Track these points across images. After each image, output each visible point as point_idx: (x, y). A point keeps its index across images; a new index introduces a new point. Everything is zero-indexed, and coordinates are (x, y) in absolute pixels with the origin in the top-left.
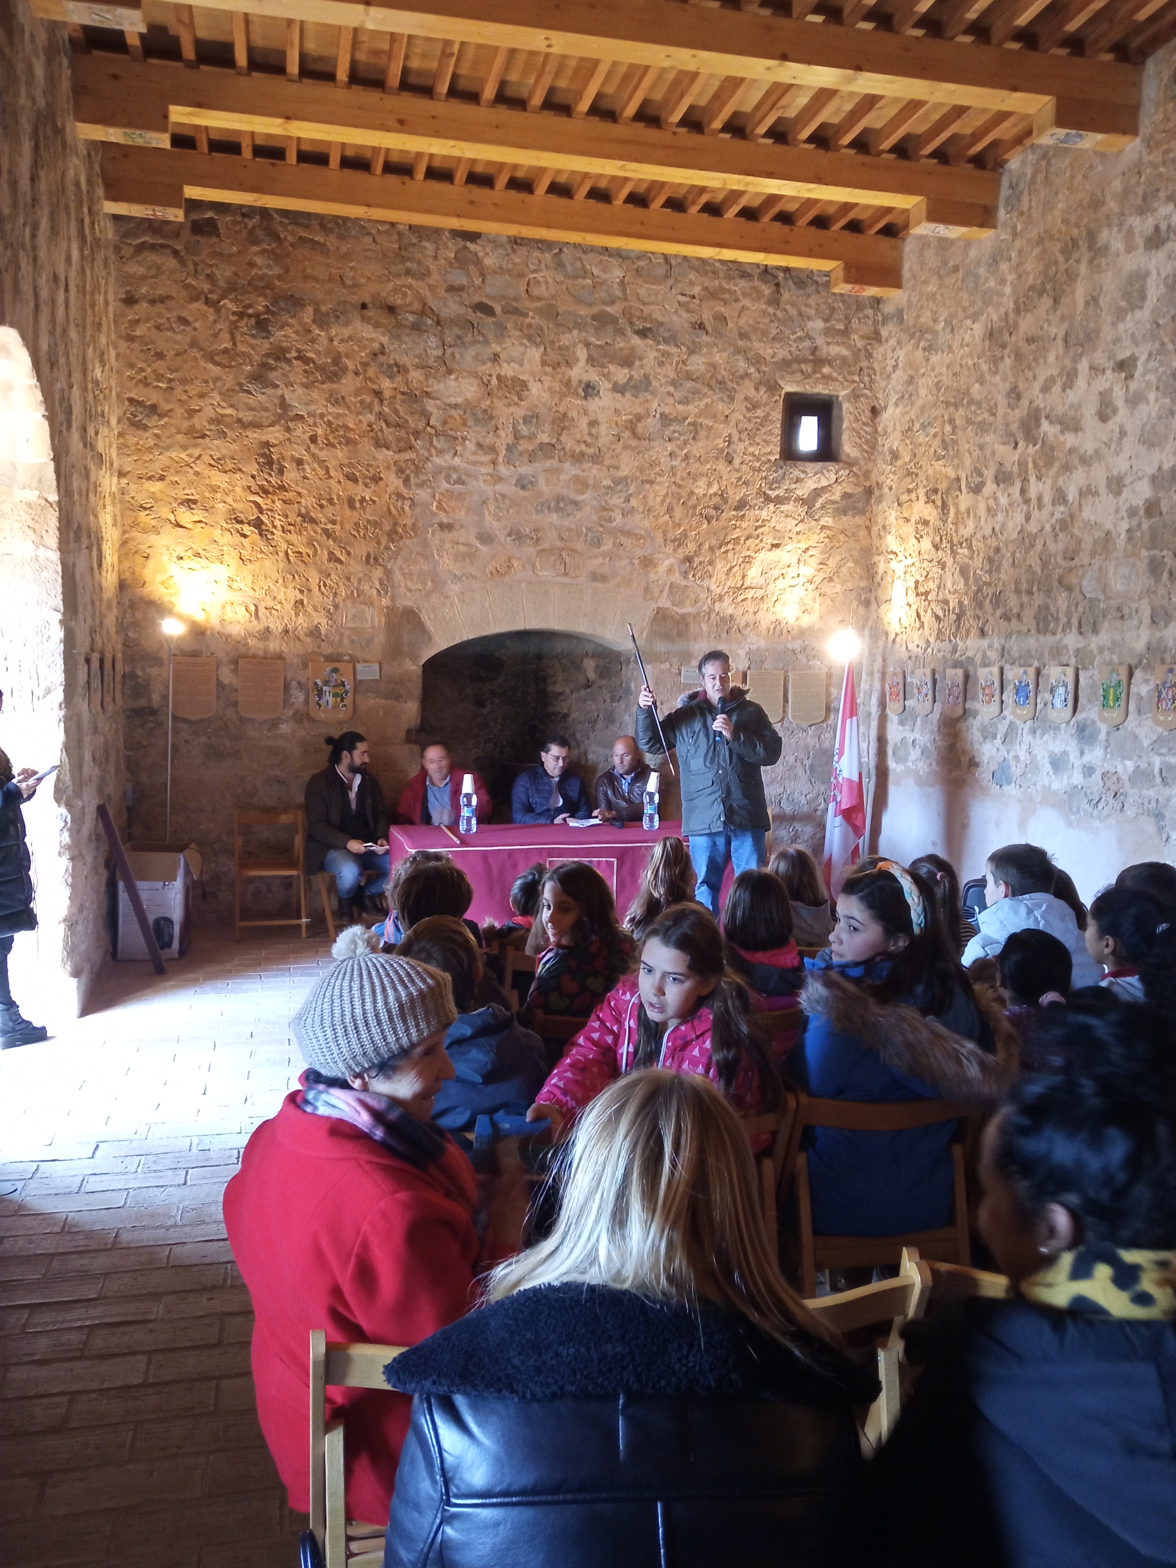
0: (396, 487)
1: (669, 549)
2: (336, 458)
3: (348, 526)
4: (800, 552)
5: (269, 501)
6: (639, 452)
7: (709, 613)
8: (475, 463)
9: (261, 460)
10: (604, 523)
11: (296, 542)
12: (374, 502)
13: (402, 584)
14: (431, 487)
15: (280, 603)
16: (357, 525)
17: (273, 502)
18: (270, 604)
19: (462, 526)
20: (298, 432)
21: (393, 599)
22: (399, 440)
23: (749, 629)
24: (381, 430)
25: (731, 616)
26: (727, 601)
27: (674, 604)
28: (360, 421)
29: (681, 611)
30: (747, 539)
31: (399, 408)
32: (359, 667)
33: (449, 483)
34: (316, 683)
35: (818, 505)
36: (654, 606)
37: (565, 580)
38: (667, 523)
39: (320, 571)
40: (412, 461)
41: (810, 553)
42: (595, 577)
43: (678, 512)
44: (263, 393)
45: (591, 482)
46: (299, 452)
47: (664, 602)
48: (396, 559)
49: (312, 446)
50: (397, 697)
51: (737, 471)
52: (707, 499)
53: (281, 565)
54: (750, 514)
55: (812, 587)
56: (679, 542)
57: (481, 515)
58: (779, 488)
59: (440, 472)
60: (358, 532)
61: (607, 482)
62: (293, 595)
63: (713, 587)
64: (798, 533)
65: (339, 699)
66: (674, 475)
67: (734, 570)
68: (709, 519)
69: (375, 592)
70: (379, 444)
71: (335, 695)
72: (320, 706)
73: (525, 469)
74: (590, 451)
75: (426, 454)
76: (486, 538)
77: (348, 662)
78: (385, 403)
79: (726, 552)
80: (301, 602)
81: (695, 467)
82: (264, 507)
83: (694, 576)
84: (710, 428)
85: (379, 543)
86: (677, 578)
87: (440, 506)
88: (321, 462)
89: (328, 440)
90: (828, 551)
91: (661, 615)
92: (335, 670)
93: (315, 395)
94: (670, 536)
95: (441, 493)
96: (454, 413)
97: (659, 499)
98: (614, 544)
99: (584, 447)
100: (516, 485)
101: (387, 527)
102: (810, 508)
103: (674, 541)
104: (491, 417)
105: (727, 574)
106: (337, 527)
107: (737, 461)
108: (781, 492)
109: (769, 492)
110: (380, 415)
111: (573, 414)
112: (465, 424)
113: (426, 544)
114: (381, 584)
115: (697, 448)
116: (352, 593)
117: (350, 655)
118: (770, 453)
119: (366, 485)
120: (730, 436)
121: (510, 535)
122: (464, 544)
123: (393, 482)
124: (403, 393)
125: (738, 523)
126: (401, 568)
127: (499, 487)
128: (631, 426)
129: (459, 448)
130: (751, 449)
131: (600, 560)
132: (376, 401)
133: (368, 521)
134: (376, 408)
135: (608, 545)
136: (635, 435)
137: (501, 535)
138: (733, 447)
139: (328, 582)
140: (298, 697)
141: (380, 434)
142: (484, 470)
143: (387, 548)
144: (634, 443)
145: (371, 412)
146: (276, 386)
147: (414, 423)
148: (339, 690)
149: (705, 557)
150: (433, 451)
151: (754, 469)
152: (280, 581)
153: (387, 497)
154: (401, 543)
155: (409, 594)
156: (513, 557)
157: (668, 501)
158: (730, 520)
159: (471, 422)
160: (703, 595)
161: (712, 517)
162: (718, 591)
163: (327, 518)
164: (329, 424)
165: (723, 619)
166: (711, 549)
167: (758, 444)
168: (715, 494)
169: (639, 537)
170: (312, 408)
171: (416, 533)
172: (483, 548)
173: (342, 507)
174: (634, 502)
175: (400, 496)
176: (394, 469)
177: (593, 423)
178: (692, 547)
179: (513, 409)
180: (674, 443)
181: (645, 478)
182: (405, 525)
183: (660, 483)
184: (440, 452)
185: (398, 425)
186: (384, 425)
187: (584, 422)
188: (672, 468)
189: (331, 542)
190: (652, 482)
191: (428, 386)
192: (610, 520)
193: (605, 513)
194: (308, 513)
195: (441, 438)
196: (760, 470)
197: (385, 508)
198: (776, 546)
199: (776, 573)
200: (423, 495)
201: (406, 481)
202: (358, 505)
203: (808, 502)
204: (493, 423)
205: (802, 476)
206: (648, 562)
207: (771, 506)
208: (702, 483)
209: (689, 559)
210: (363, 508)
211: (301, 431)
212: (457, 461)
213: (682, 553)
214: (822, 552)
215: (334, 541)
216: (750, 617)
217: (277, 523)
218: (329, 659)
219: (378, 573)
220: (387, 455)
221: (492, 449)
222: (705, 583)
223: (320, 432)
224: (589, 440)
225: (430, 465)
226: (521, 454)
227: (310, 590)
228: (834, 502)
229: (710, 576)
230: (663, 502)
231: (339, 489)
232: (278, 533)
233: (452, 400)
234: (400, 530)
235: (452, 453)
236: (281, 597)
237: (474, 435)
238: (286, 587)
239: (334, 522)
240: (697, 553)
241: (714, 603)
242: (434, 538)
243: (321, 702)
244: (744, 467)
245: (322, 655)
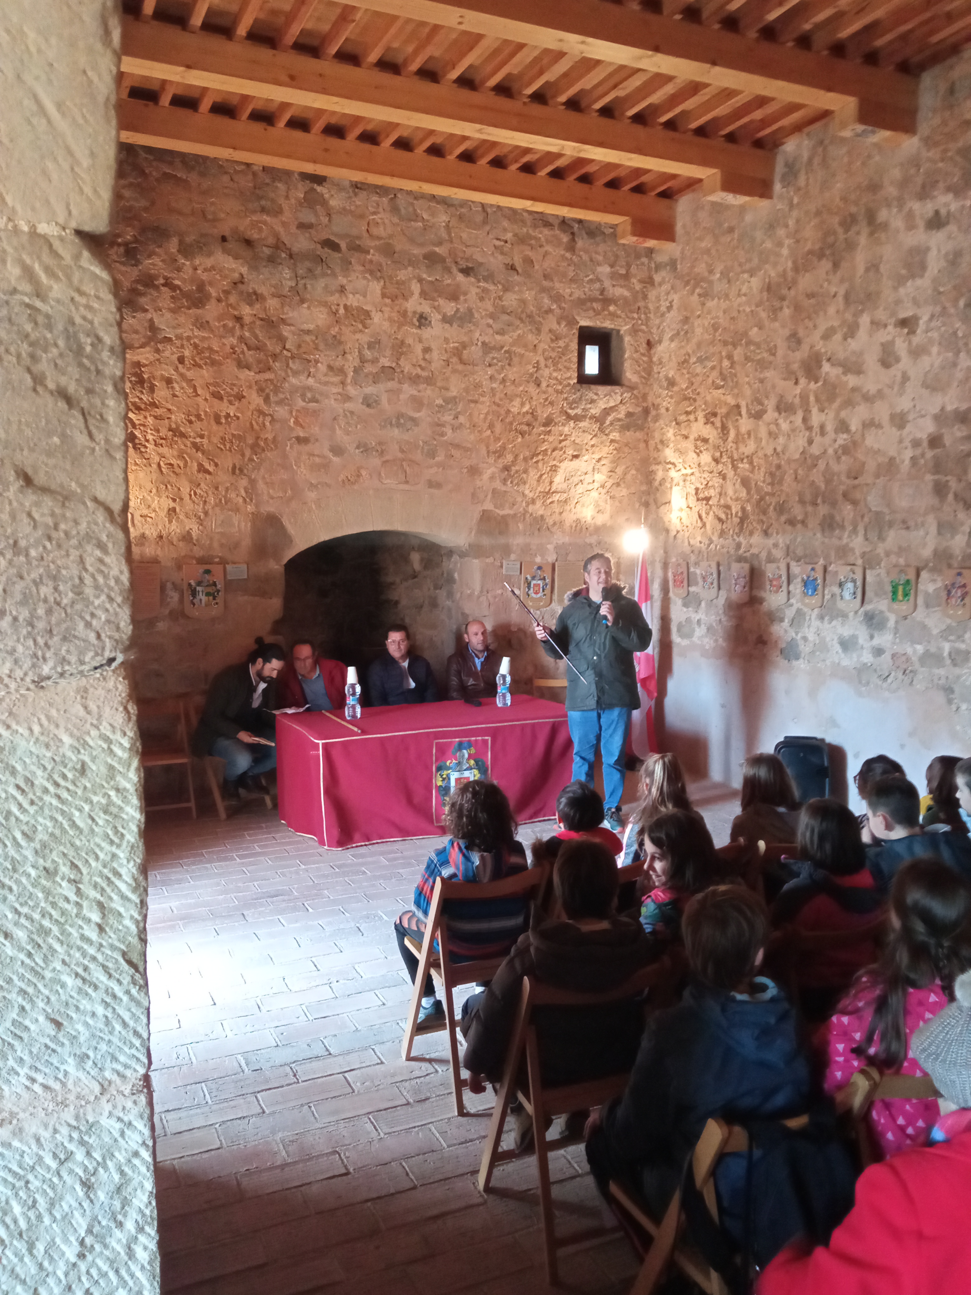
0: (258, 405)
1: (491, 460)
2: (202, 377)
3: (215, 440)
4: (594, 461)
5: (141, 417)
6: (465, 376)
7: (524, 515)
8: (326, 383)
9: (133, 379)
10: (437, 437)
11: (168, 455)
12: (238, 418)
13: (265, 492)
14: (289, 405)
15: (154, 511)
16: (223, 439)
17: (145, 417)
18: (145, 512)
19: (317, 440)
20: (167, 354)
21: (257, 506)
22: (259, 362)
23: (556, 527)
24: (243, 352)
25: (542, 516)
26: (539, 503)
27: (496, 507)
28: (224, 344)
29: (501, 513)
30: (554, 450)
31: (258, 332)
32: (229, 567)
33: (304, 401)
34: (190, 585)
35: (608, 422)
36: (480, 508)
37: (406, 487)
38: (489, 437)
39: (191, 482)
40: (271, 381)
41: (602, 462)
42: (431, 484)
43: (498, 427)
44: (134, 317)
45: (426, 402)
46: (168, 372)
47: (488, 505)
48: (259, 469)
49: (180, 366)
50: (263, 594)
51: (544, 392)
52: (520, 417)
53: (154, 476)
54: (555, 430)
55: (604, 491)
56: (500, 454)
57: (333, 430)
58: (577, 407)
59: (297, 391)
60: (225, 445)
61: (439, 401)
62: (167, 503)
63: (527, 492)
64: (593, 446)
65: (211, 598)
66: (494, 395)
67: (544, 477)
68: (522, 434)
69: (241, 500)
70: (242, 365)
71: (208, 594)
72: (194, 604)
73: (369, 390)
74: (424, 374)
75: (283, 374)
76: (337, 450)
77: (218, 563)
78: (246, 328)
79: (537, 462)
80: (174, 510)
81: (510, 389)
82: (137, 422)
83: (512, 482)
84: (522, 356)
85: (243, 455)
86: (498, 485)
87: (297, 422)
88: (189, 381)
89: (195, 361)
90: (616, 462)
91: (486, 517)
92: (208, 572)
93: (182, 319)
94: (492, 448)
95: (297, 411)
96: (308, 338)
97: (482, 416)
98: (446, 456)
99: (419, 371)
100: (362, 403)
101: (250, 441)
102: (601, 425)
103: (494, 453)
104: (340, 343)
105: (538, 481)
106: (205, 441)
107: (544, 385)
108: (579, 411)
109: (570, 411)
110: (241, 339)
111: (409, 341)
112: (317, 349)
113: (285, 456)
114: (246, 492)
115: (512, 373)
116: (221, 500)
117: (220, 558)
118: (570, 378)
119: (231, 403)
120: (538, 362)
121: (358, 447)
122: (318, 456)
123: (256, 400)
124: (262, 319)
125: (546, 437)
126: (264, 478)
127: (349, 405)
128: (458, 353)
129: (312, 370)
130: (555, 374)
131: (434, 470)
132: (238, 326)
133: (233, 435)
134: (238, 333)
135: (441, 457)
136: (462, 362)
137: (351, 448)
138: (541, 372)
139: (198, 491)
140: (174, 597)
141: (241, 356)
142: (335, 390)
143: (251, 460)
144: (460, 367)
145: (233, 336)
146: (146, 311)
147: (272, 346)
148: (210, 590)
149: (519, 467)
150: (289, 371)
151: (557, 391)
152: (154, 491)
153: (250, 413)
154: (263, 455)
155: (271, 501)
156: (361, 467)
157: (490, 417)
158: (540, 435)
159: (322, 346)
160: (519, 499)
161: (525, 432)
162: (531, 495)
163: (196, 432)
164: (196, 346)
165: (535, 518)
166: (525, 459)
167: (560, 370)
168: (527, 413)
169: (467, 450)
170: (179, 331)
171: (276, 446)
172: (335, 459)
173: (209, 423)
174: (462, 419)
175: (261, 412)
176: (255, 388)
177: (427, 350)
178: (510, 458)
179: (358, 336)
180: (493, 368)
181: (470, 398)
182: (266, 439)
183: (483, 403)
184: (296, 373)
185: (257, 348)
186: (245, 349)
187: (419, 348)
188: (492, 389)
189: (200, 454)
190: (476, 402)
191: (283, 313)
192: (443, 434)
193: (438, 428)
194: (178, 428)
195: (297, 361)
196: (562, 393)
197: (248, 424)
198: (576, 457)
199: (576, 479)
200: (281, 412)
201: (267, 399)
202: (223, 421)
203: (599, 420)
204: (341, 347)
205: (595, 397)
206: (474, 471)
207: (572, 423)
208: (517, 402)
209: (507, 468)
210: (229, 424)
211: (169, 352)
212: (311, 381)
213: (501, 463)
214: (613, 462)
215: (203, 454)
216: (556, 517)
217: (150, 437)
218: (201, 561)
219: (243, 482)
220: (249, 375)
221: (341, 371)
222: (521, 488)
223: (187, 353)
224: (423, 365)
225: (287, 385)
226: (367, 376)
227: (181, 499)
228: (619, 420)
229: (525, 483)
230: (485, 419)
231: (205, 406)
232: (151, 446)
233: (305, 327)
234: (262, 444)
235: (306, 374)
236: (155, 505)
237: (325, 358)
238: (160, 497)
239: (202, 437)
240: (514, 462)
241: (527, 506)
242: (292, 450)
243: (195, 601)
244: (550, 389)
245: (194, 558)
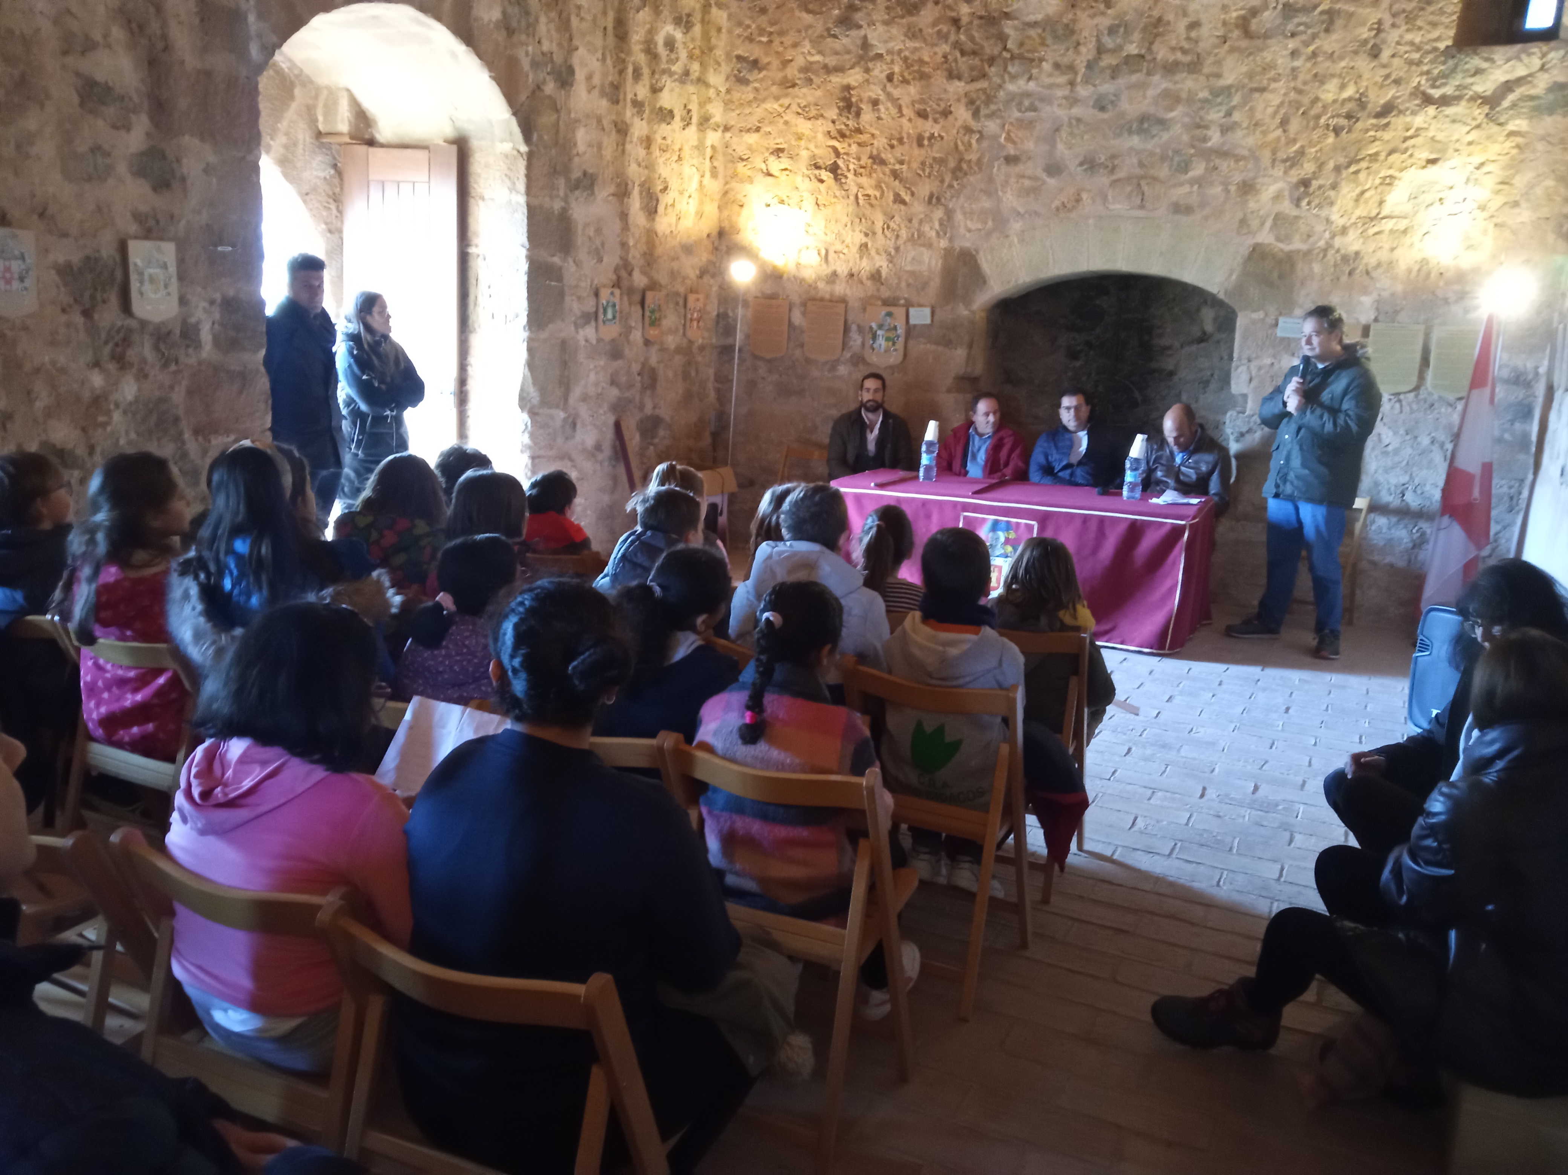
0: (965, 121)
1: (1278, 172)
2: (909, 94)
3: (915, 165)
4: (1471, 168)
5: (845, 145)
6: (1250, 54)
7: (1325, 251)
8: (1051, 86)
9: (841, 104)
10: (1196, 143)
11: (866, 185)
12: (942, 138)
13: (962, 224)
14: (1002, 117)
15: (847, 246)
16: (923, 163)
17: (850, 145)
18: (839, 247)
19: (1029, 158)
20: (876, 72)
21: (951, 240)
22: (972, 68)
23: (1380, 271)
24: (956, 60)
25: (1357, 253)
26: (1352, 235)
27: (1278, 239)
28: (935, 53)
29: (1287, 248)
30: (1390, 153)
31: (976, 34)
32: (912, 311)
33: (1020, 110)
34: (871, 328)
35: (1506, 103)
36: (1250, 241)
37: (1141, 213)
38: (1278, 139)
39: (885, 214)
40: (984, 90)
41: (1485, 169)
42: (1180, 209)
43: (1295, 125)
44: (847, 36)
45: (1184, 95)
46: (875, 91)
47: (1265, 237)
48: (958, 198)
49: (888, 85)
50: (947, 343)
51: (1384, 66)
52: (1337, 106)
53: (852, 208)
54: (1398, 122)
55: (1485, 214)
56: (1293, 162)
57: (1053, 145)
58: (1445, 84)
59: (1012, 100)
60: (924, 170)
61: (1204, 94)
62: (859, 238)
63: (1334, 217)
64: (1470, 143)
65: (891, 343)
66: (1295, 78)
67: (1367, 195)
68: (1337, 131)
69: (933, 234)
70: (952, 75)
71: (888, 339)
72: (873, 349)
73: (1107, 87)
74: (1187, 59)
75: (999, 81)
76: (1054, 169)
77: (903, 306)
78: (962, 30)
79: (1357, 172)
80: (865, 245)
81: (1324, 66)
82: (842, 151)
83: (1309, 204)
84: (1351, 15)
85: (942, 181)
86: (1286, 207)
87: (1009, 138)
88: (895, 101)
89: (903, 76)
90: (1515, 165)
91: (1258, 253)
92: (889, 314)
93: (894, 31)
94: (1282, 155)
95: (1011, 124)
96: (1032, 33)
97: (1270, 110)
98: (1206, 169)
99: (1179, 55)
100: (1093, 107)
101: (952, 164)
102: (1492, 108)
103: (1285, 161)
104: (1073, 32)
105: (1357, 200)
106: (905, 167)
107: (1385, 55)
108: (1448, 90)
109: (1432, 92)
110: (957, 45)
111: (1170, 17)
112: (1043, 44)
113: (991, 180)
114: (941, 224)
115: (1330, 43)
116: (913, 235)
117: (906, 299)
118: (1438, 39)
119: (936, 121)
120: (1380, 22)
121: (1081, 164)
122: (1029, 178)
123: (962, 114)
124: (981, 18)
125: (1379, 134)
126: (962, 207)
127: (1076, 111)
128: (1244, 24)
129: (1035, 71)
130: (1409, 37)
131: (1186, 189)
132: (953, 29)
133: (934, 159)
134: (953, 38)
135: (1198, 169)
136: (1247, 34)
137: (1072, 165)
138: (1383, 35)
139: (892, 224)
140: (856, 340)
141: (953, 65)
142: (1060, 93)
143: (951, 186)
144: (1244, 43)
145: (946, 42)
146: (860, 27)
147: (990, 48)
148: (891, 334)
149: (1325, 180)
150: (1006, 77)
151: (1411, 63)
152: (849, 225)
153: (955, 131)
154: (965, 180)
155: (968, 235)
156: (1083, 190)
157: (1282, 111)
158: (1367, 130)
159: (1049, 41)
160: (1319, 228)
161: (1342, 128)
162: (1341, 222)
163: (896, 159)
164: (905, 59)
165: (1345, 259)
166: (1337, 169)
167: (1420, 28)
168: (1350, 99)
169: (1238, 159)
170: (891, 45)
171: (980, 169)
172: (1052, 182)
173: (911, 147)
174: (1237, 116)
175: (968, 130)
176: (964, 100)
177: (1194, 25)
178: (1308, 168)
179: (1097, 20)
180: (1298, 39)
181: (1255, 85)
182: (970, 161)
183: (1274, 91)
184: (1014, 77)
185: (974, 53)
186: (958, 55)
187: (1181, 26)
188: (1293, 70)
189: (897, 182)
190: (1262, 90)
191: (1007, 6)
192: (1205, 139)
193: (1198, 132)
194: (879, 154)
195: (1017, 62)
196: (1419, 63)
197: (952, 144)
198: (1433, 162)
199: (1428, 198)
200: (991, 126)
201: (976, 114)
202: (926, 142)
203: (1491, 101)
204: (1074, 38)
205: (1485, 65)
206: (1248, 188)
207: (1431, 110)
208: (1332, 86)
209: (1305, 183)
210: (931, 145)
211: (879, 71)
212: (1032, 85)
213: (1295, 175)
214: (1506, 168)
215: (900, 182)
216: (1383, 255)
217: (851, 167)
218: (886, 303)
219: (939, 213)
220: (958, 87)
221: (1071, 68)
222: (1324, 213)
223: (897, 69)
224: (1186, 45)
225: (1002, 93)
226: (1103, 70)
227: (874, 233)
228: (1532, 98)
229: (1332, 204)
230: (1276, 113)
231: (909, 126)
232: (850, 176)
233: (1032, 18)
234: (965, 166)
235: (1026, 77)
236: (848, 240)
237: (1053, 53)
238: (854, 231)
239: (901, 163)
240: (1315, 176)
241: (1333, 236)
242: (1000, 172)
243: (875, 346)
244: (1396, 61)
245: (879, 298)
